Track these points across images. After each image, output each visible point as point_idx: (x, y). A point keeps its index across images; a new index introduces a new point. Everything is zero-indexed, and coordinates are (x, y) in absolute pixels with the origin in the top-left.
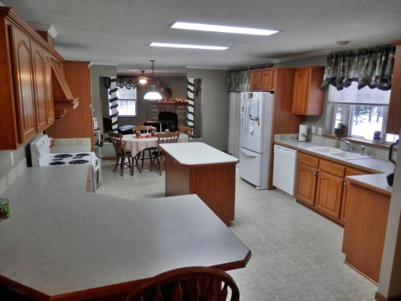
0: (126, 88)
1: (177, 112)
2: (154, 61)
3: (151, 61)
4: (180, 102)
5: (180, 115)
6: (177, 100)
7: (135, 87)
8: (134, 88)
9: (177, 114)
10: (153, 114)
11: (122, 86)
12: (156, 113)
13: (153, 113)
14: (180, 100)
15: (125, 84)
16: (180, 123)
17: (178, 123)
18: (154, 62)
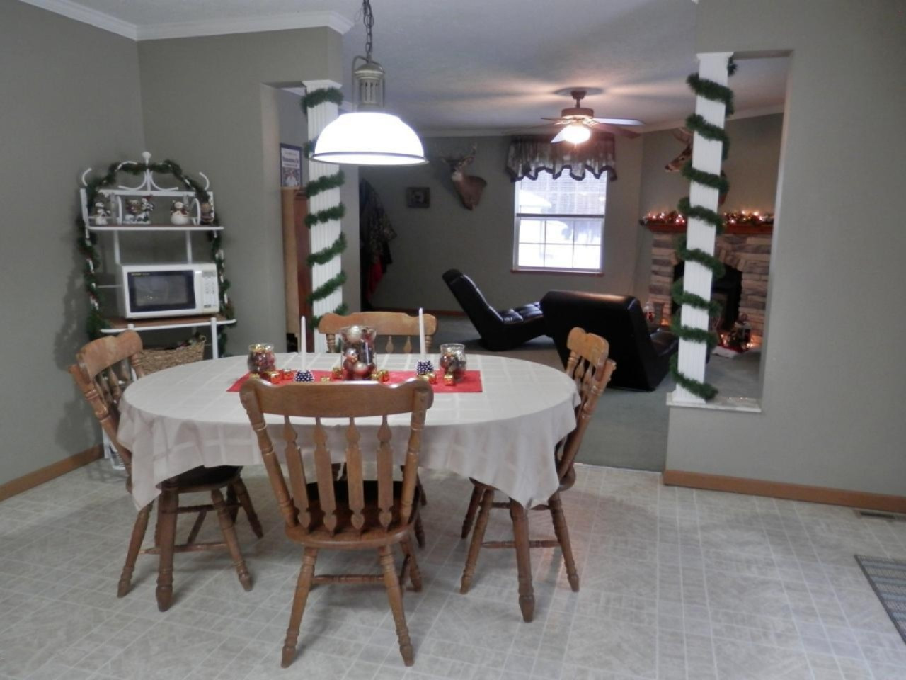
0: (572, 175)
1: (742, 261)
4: (755, 219)
5: (750, 273)
6: (743, 213)
7: (601, 171)
8: (597, 176)
9: (740, 268)
10: (656, 268)
11: (557, 171)
12: (665, 263)
13: (656, 262)
14: (756, 214)
15: (565, 164)
16: (747, 306)
17: (741, 303)
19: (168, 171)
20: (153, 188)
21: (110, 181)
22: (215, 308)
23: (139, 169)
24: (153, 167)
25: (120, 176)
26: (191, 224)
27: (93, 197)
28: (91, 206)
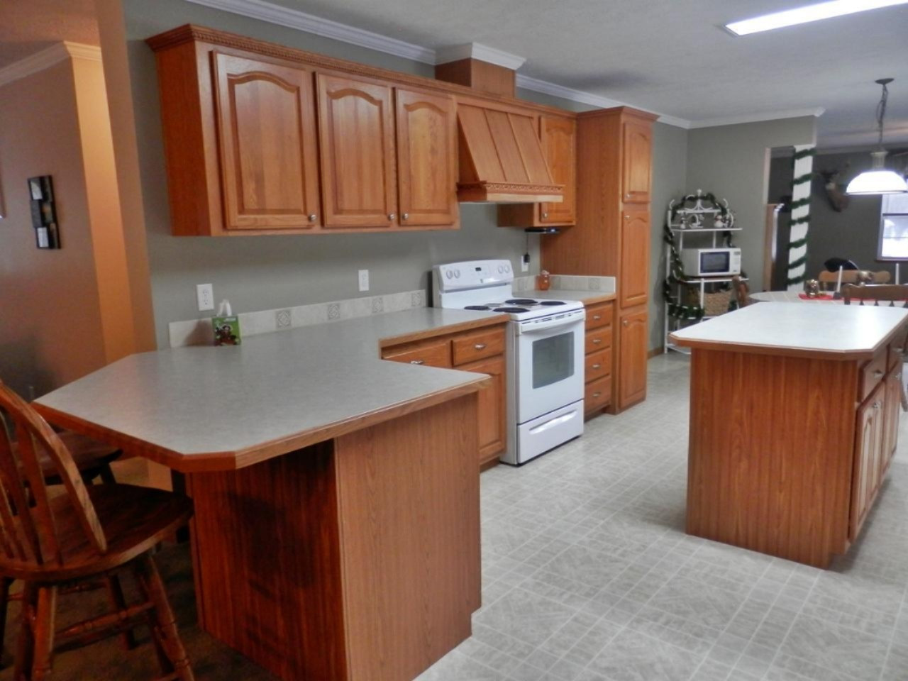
2: (890, 80)
3: (879, 82)
18: (888, 85)
19: (709, 199)
20: (701, 209)
21: (681, 206)
22: (739, 272)
23: (694, 200)
24: (703, 198)
25: (688, 203)
26: (724, 227)
27: (674, 214)
28: (673, 218)
